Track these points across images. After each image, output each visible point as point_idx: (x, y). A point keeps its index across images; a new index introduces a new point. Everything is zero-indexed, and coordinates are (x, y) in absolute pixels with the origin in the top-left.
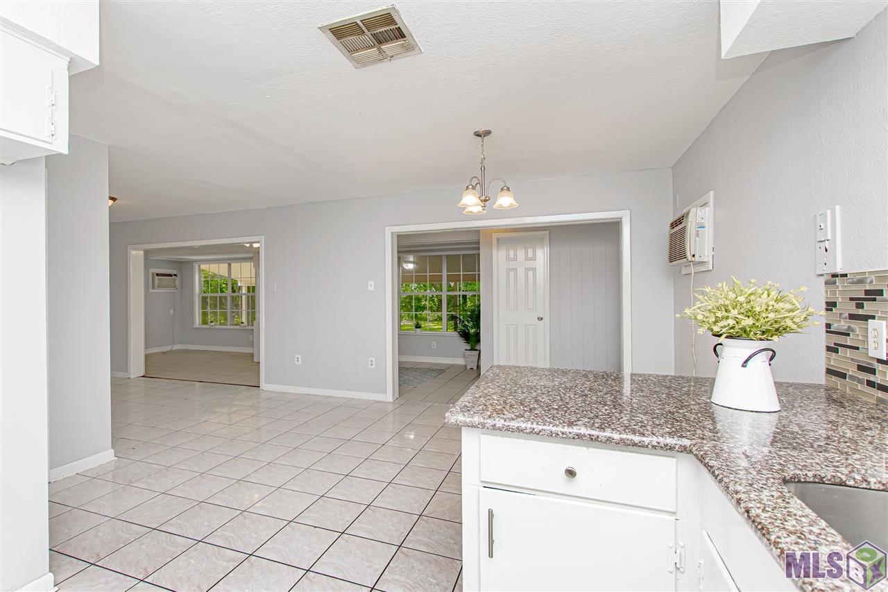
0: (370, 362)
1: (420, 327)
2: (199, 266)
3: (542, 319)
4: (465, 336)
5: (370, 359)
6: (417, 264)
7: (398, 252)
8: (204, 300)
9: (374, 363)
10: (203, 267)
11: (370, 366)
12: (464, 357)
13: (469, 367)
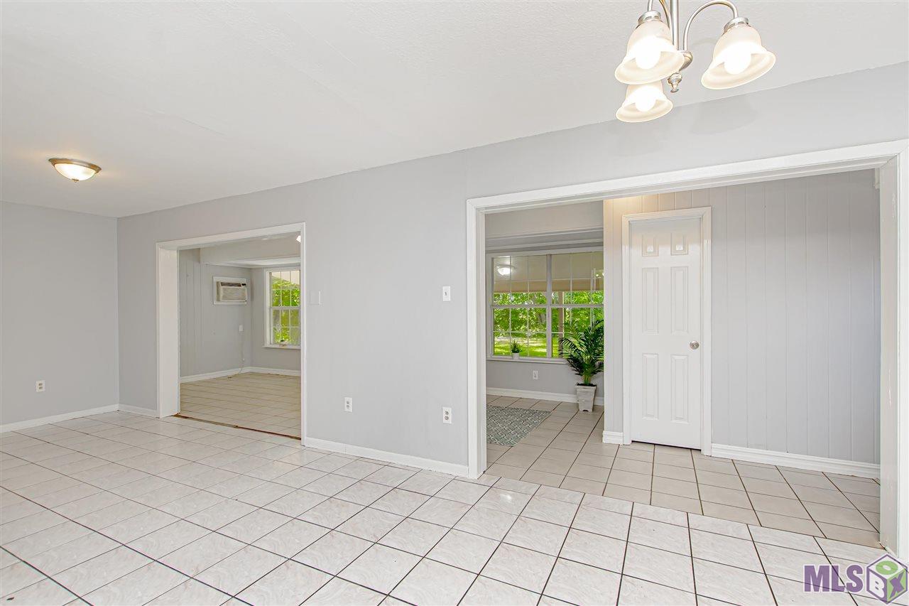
0: (444, 415)
1: (518, 352)
2: (270, 273)
3: (697, 345)
4: (577, 364)
5: (445, 409)
6: (515, 268)
7: (487, 252)
8: (276, 313)
9: (450, 416)
10: (276, 274)
11: (445, 421)
12: (575, 392)
13: (582, 409)
